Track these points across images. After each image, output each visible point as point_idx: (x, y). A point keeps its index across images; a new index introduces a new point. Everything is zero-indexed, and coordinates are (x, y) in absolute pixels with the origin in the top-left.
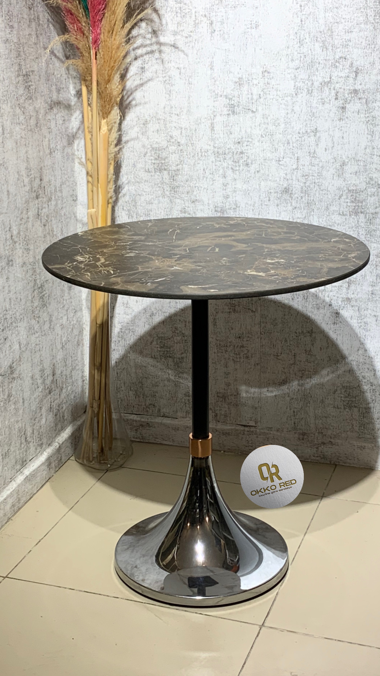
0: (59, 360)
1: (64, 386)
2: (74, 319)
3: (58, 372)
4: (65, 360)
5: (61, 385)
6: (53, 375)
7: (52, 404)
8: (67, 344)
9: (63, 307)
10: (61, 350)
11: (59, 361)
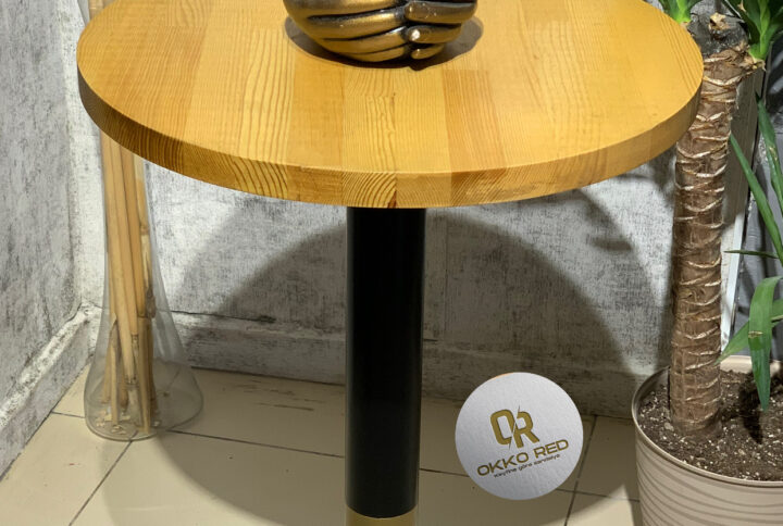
0: (21, 215)
1: (34, 266)
2: (49, 123)
3: (20, 241)
4: (33, 212)
5: (27, 267)
6: (10, 250)
7: (11, 309)
8: (37, 179)
9: (24, 101)
10: (24, 195)
11: (20, 218)
